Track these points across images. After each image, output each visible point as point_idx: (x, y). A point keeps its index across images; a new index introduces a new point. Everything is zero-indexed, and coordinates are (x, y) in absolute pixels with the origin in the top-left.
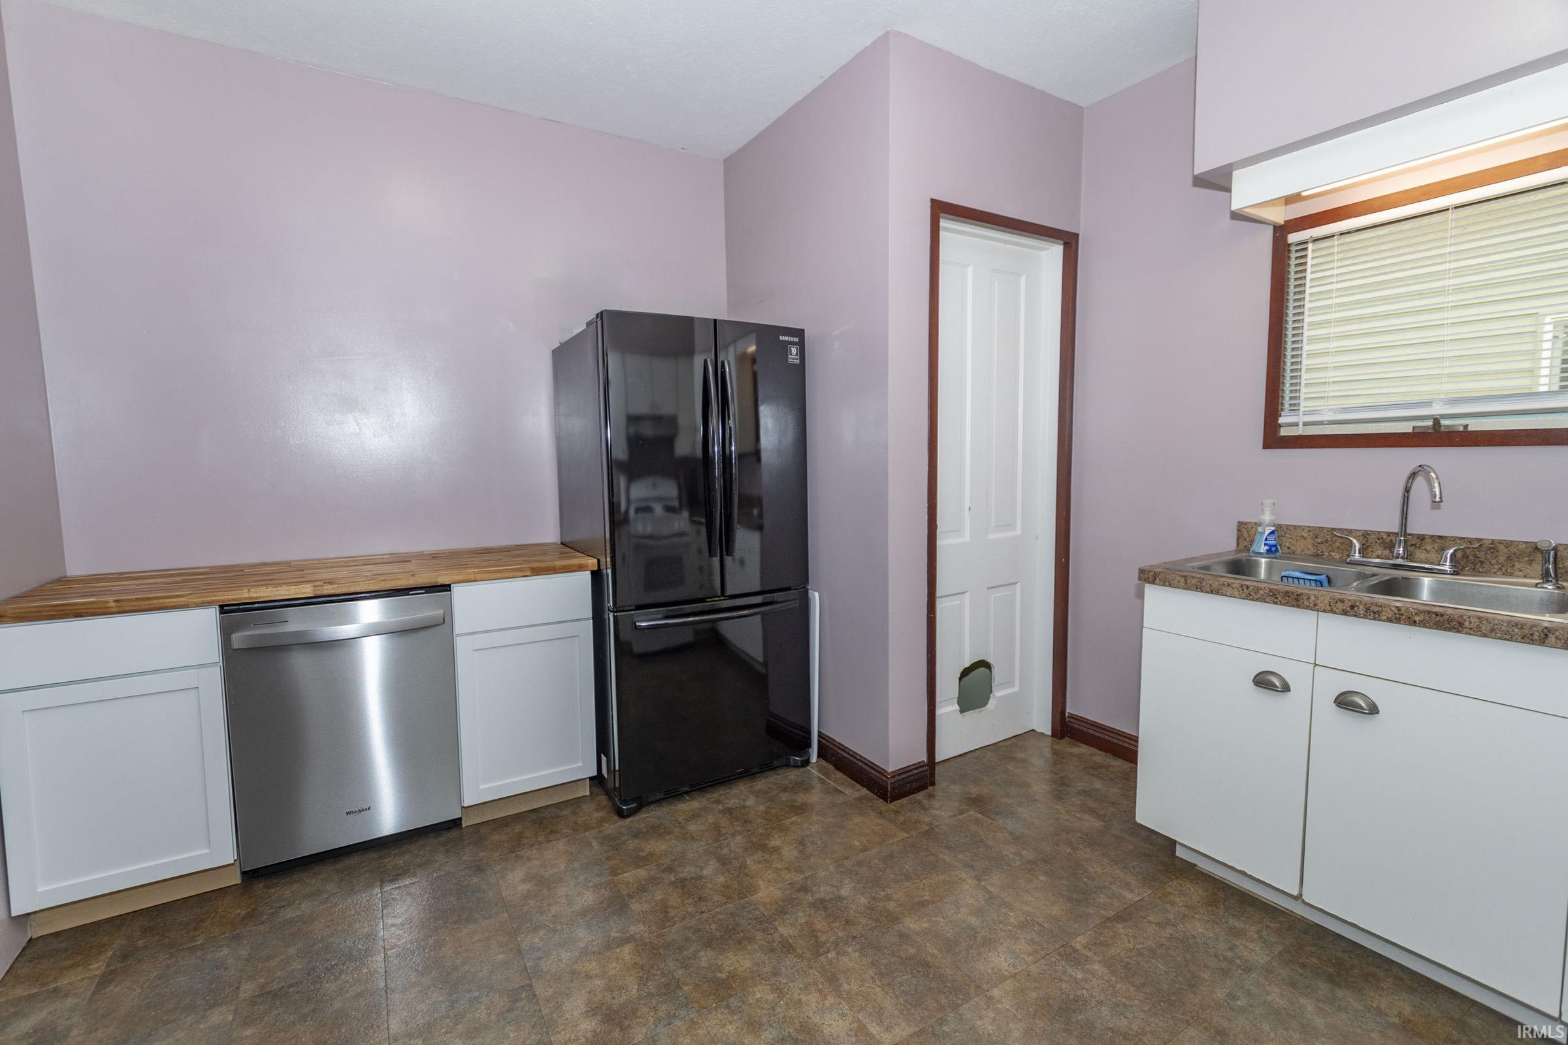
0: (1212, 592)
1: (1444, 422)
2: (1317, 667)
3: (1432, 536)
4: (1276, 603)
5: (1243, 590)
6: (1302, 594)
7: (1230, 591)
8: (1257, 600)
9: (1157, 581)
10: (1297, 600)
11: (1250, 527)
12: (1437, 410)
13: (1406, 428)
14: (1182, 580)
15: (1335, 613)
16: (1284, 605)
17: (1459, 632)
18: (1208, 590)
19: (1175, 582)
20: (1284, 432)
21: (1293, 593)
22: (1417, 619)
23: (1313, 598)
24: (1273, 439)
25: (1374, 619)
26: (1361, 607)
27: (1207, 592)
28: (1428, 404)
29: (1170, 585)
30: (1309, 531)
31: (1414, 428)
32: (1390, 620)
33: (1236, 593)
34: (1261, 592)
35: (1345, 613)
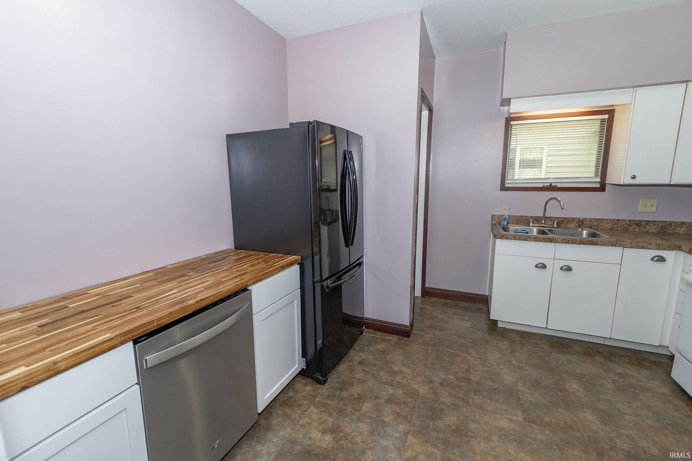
0: (524, 240)
1: (553, 184)
2: (555, 260)
3: (549, 217)
4: (545, 242)
5: (534, 239)
6: (553, 238)
7: (530, 239)
8: (539, 241)
9: (504, 238)
10: (552, 240)
11: (496, 216)
12: (551, 181)
13: (541, 185)
14: (513, 237)
15: (563, 243)
16: (548, 242)
17: (596, 245)
18: (523, 240)
19: (510, 238)
20: (507, 185)
21: (550, 238)
22: (586, 243)
23: (556, 239)
24: (503, 188)
25: (574, 244)
26: (571, 241)
27: (522, 240)
28: (549, 179)
29: (508, 239)
31: (544, 186)
32: (578, 244)
33: (532, 240)
34: (540, 239)
35: (566, 243)
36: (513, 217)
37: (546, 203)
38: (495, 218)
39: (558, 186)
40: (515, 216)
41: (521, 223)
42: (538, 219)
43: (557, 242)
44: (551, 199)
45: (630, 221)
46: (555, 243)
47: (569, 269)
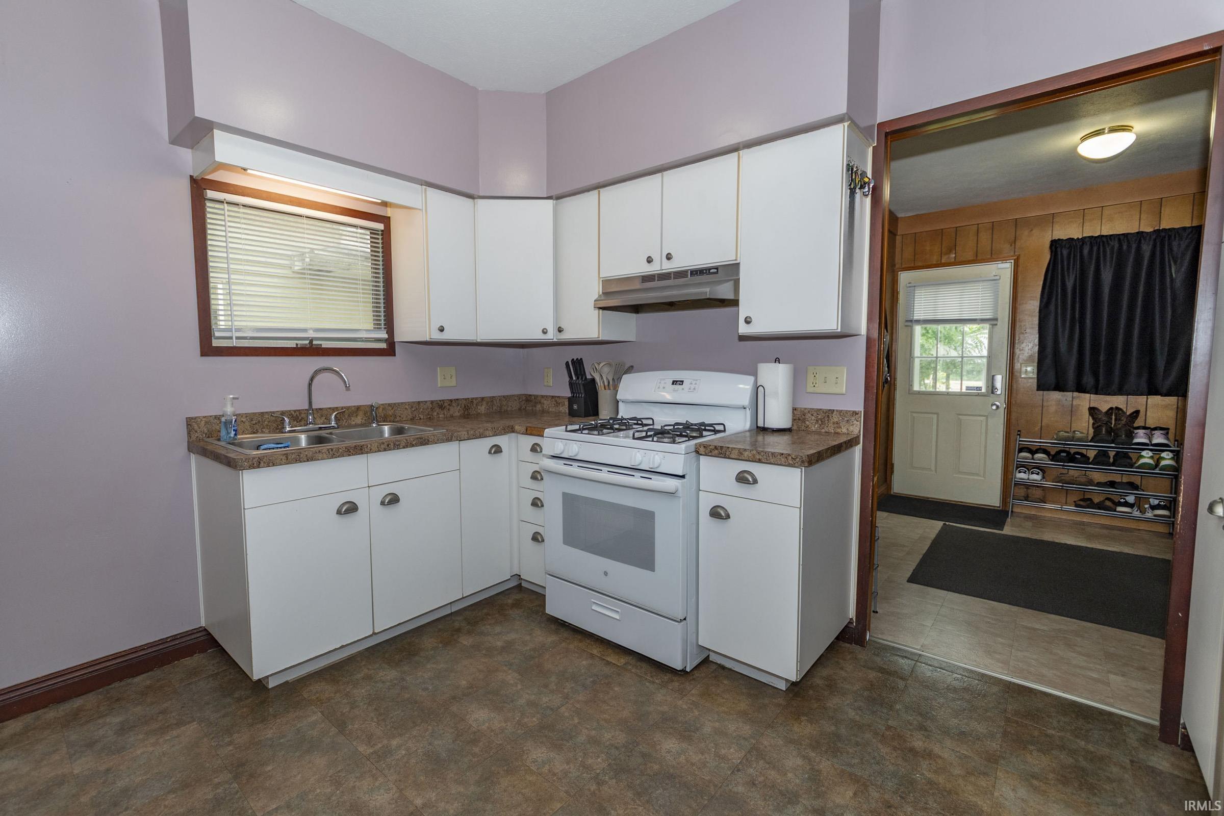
0: (308, 461)
1: (314, 342)
2: (370, 488)
4: (350, 455)
5: (329, 452)
6: (363, 445)
7: (320, 456)
8: (339, 457)
9: (262, 464)
10: (361, 450)
11: (199, 420)
12: (311, 334)
13: (291, 344)
14: (284, 457)
15: (381, 451)
16: (354, 455)
17: (428, 444)
18: (305, 460)
19: (278, 461)
20: (215, 343)
21: (358, 446)
22: (414, 443)
23: (369, 446)
24: (208, 349)
25: (398, 449)
26: (392, 444)
27: (304, 461)
28: (305, 330)
29: (274, 465)
30: (246, 417)
31: (297, 344)
32: (404, 447)
33: (325, 456)
34: (341, 451)
35: (385, 450)
36: (242, 416)
37: (312, 379)
38: (198, 425)
39: (323, 346)
40: (247, 415)
41: (264, 428)
42: (297, 415)
43: (370, 451)
44: (317, 373)
45: (432, 402)
46: (366, 455)
47: (393, 500)
